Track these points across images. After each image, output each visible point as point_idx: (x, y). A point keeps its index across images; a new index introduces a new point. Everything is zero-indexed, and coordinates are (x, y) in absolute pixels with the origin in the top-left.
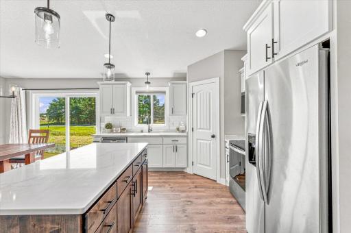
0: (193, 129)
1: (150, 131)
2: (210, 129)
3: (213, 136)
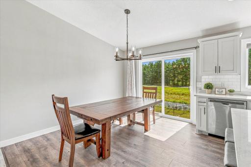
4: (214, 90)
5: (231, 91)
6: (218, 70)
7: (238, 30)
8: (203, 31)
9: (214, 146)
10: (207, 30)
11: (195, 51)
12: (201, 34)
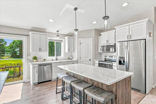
0: (80, 58)
1: (57, 59)
2: (88, 57)
3: (90, 60)
4: (37, 59)
5: (45, 60)
6: (40, 50)
7: (45, 32)
8: (32, 27)
9: (44, 86)
10: (35, 28)
11: (26, 37)
12: (30, 28)
